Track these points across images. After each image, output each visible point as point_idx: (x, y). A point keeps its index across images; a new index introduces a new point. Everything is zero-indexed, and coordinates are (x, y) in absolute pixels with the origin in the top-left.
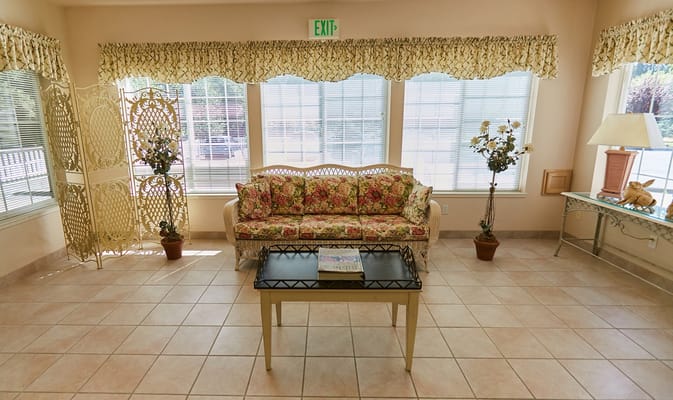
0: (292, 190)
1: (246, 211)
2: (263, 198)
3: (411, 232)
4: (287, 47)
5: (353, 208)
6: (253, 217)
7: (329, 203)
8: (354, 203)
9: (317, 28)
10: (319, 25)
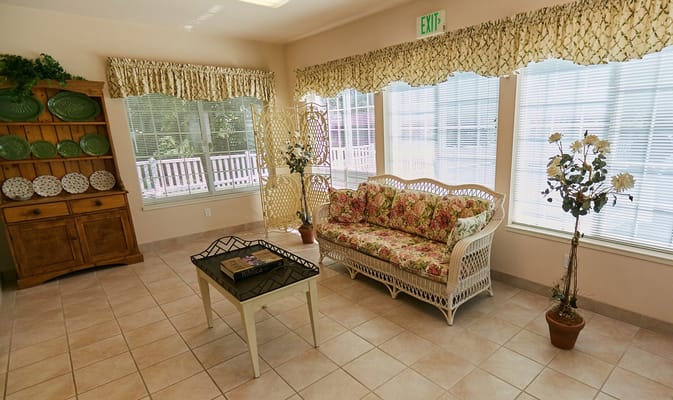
0: (382, 200)
1: (334, 214)
2: (355, 204)
3: (427, 268)
4: (395, 52)
5: (423, 231)
6: (340, 219)
7: (404, 219)
8: (425, 225)
9: (423, 25)
10: (425, 20)
